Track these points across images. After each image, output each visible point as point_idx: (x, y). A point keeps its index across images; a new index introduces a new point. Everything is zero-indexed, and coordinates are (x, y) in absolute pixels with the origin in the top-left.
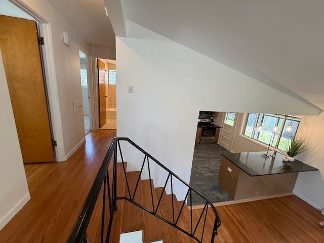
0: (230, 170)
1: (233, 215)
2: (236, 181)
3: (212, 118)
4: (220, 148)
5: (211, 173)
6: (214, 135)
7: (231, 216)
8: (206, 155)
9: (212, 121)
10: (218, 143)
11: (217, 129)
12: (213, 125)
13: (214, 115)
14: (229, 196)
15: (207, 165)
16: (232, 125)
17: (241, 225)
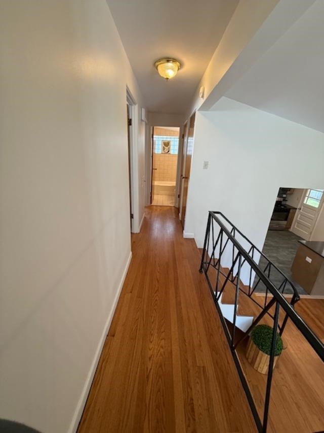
0: (309, 260)
1: (308, 308)
2: (316, 274)
3: (284, 196)
4: (293, 237)
5: (280, 263)
6: (286, 219)
7: (306, 309)
8: (272, 243)
9: (285, 200)
10: (291, 230)
11: (291, 211)
12: (285, 206)
13: (288, 192)
14: (304, 290)
15: (275, 255)
16: (317, 206)
17: (318, 319)
